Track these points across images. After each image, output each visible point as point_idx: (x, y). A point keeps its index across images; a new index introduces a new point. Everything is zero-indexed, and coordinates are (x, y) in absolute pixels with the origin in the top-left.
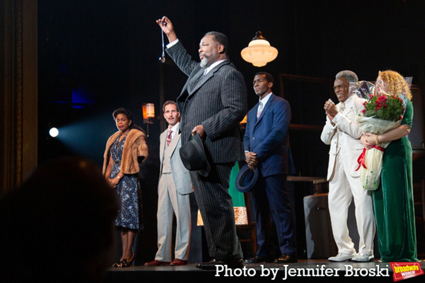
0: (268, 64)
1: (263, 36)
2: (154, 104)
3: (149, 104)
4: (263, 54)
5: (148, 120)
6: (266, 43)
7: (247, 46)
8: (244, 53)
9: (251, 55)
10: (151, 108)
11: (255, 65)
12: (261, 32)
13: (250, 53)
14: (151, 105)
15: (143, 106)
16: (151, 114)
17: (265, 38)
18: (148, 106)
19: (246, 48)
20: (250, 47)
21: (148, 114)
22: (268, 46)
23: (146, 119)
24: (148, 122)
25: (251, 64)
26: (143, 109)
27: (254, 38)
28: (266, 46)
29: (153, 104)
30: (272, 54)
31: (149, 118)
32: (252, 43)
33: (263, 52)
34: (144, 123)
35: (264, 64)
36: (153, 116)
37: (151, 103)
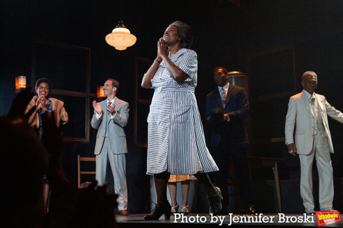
0: (128, 48)
1: (124, 25)
2: (26, 76)
3: (22, 77)
4: (124, 40)
6: (127, 31)
7: (111, 32)
8: (108, 38)
9: (114, 40)
10: (23, 80)
11: (117, 48)
12: (123, 21)
13: (113, 39)
14: (23, 78)
15: (16, 78)
16: (23, 85)
17: (126, 27)
18: (21, 78)
19: (110, 34)
20: (113, 33)
21: (20, 85)
22: (128, 34)
23: (18, 90)
25: (114, 48)
26: (16, 80)
27: (117, 26)
28: (127, 33)
30: (131, 40)
31: (21, 88)
32: (115, 30)
33: (124, 38)
34: (16, 92)
35: (125, 49)
36: (25, 87)
37: (23, 75)
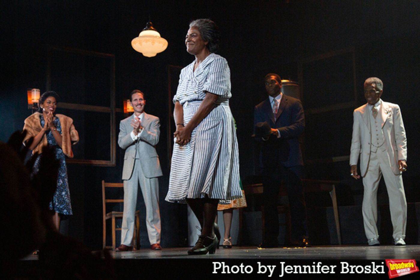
0: (158, 55)
1: (153, 27)
3: (35, 90)
4: (153, 45)
5: (33, 105)
6: (156, 34)
7: (137, 35)
8: (135, 43)
9: (141, 45)
10: (36, 93)
11: (145, 55)
12: (152, 23)
13: (140, 43)
14: (36, 91)
15: (28, 91)
16: (36, 99)
17: (155, 29)
18: (34, 91)
19: (137, 38)
20: (141, 37)
21: (33, 99)
22: (158, 38)
23: (31, 105)
24: (33, 108)
25: (141, 54)
26: (28, 94)
27: (145, 29)
28: (156, 37)
29: (39, 90)
30: (161, 45)
31: (34, 103)
32: (143, 33)
33: (153, 43)
34: (29, 108)
35: (154, 55)
37: (36, 88)
